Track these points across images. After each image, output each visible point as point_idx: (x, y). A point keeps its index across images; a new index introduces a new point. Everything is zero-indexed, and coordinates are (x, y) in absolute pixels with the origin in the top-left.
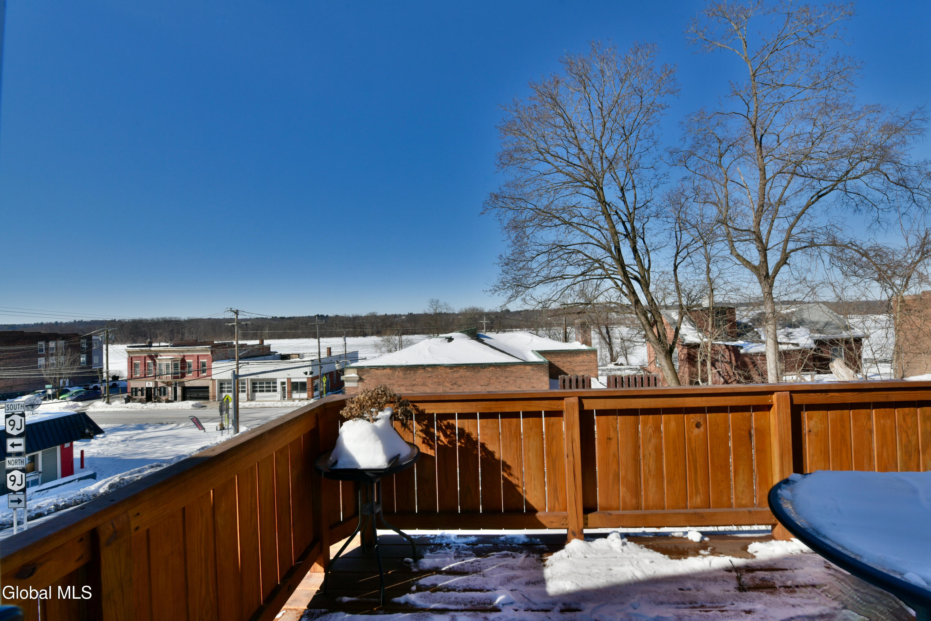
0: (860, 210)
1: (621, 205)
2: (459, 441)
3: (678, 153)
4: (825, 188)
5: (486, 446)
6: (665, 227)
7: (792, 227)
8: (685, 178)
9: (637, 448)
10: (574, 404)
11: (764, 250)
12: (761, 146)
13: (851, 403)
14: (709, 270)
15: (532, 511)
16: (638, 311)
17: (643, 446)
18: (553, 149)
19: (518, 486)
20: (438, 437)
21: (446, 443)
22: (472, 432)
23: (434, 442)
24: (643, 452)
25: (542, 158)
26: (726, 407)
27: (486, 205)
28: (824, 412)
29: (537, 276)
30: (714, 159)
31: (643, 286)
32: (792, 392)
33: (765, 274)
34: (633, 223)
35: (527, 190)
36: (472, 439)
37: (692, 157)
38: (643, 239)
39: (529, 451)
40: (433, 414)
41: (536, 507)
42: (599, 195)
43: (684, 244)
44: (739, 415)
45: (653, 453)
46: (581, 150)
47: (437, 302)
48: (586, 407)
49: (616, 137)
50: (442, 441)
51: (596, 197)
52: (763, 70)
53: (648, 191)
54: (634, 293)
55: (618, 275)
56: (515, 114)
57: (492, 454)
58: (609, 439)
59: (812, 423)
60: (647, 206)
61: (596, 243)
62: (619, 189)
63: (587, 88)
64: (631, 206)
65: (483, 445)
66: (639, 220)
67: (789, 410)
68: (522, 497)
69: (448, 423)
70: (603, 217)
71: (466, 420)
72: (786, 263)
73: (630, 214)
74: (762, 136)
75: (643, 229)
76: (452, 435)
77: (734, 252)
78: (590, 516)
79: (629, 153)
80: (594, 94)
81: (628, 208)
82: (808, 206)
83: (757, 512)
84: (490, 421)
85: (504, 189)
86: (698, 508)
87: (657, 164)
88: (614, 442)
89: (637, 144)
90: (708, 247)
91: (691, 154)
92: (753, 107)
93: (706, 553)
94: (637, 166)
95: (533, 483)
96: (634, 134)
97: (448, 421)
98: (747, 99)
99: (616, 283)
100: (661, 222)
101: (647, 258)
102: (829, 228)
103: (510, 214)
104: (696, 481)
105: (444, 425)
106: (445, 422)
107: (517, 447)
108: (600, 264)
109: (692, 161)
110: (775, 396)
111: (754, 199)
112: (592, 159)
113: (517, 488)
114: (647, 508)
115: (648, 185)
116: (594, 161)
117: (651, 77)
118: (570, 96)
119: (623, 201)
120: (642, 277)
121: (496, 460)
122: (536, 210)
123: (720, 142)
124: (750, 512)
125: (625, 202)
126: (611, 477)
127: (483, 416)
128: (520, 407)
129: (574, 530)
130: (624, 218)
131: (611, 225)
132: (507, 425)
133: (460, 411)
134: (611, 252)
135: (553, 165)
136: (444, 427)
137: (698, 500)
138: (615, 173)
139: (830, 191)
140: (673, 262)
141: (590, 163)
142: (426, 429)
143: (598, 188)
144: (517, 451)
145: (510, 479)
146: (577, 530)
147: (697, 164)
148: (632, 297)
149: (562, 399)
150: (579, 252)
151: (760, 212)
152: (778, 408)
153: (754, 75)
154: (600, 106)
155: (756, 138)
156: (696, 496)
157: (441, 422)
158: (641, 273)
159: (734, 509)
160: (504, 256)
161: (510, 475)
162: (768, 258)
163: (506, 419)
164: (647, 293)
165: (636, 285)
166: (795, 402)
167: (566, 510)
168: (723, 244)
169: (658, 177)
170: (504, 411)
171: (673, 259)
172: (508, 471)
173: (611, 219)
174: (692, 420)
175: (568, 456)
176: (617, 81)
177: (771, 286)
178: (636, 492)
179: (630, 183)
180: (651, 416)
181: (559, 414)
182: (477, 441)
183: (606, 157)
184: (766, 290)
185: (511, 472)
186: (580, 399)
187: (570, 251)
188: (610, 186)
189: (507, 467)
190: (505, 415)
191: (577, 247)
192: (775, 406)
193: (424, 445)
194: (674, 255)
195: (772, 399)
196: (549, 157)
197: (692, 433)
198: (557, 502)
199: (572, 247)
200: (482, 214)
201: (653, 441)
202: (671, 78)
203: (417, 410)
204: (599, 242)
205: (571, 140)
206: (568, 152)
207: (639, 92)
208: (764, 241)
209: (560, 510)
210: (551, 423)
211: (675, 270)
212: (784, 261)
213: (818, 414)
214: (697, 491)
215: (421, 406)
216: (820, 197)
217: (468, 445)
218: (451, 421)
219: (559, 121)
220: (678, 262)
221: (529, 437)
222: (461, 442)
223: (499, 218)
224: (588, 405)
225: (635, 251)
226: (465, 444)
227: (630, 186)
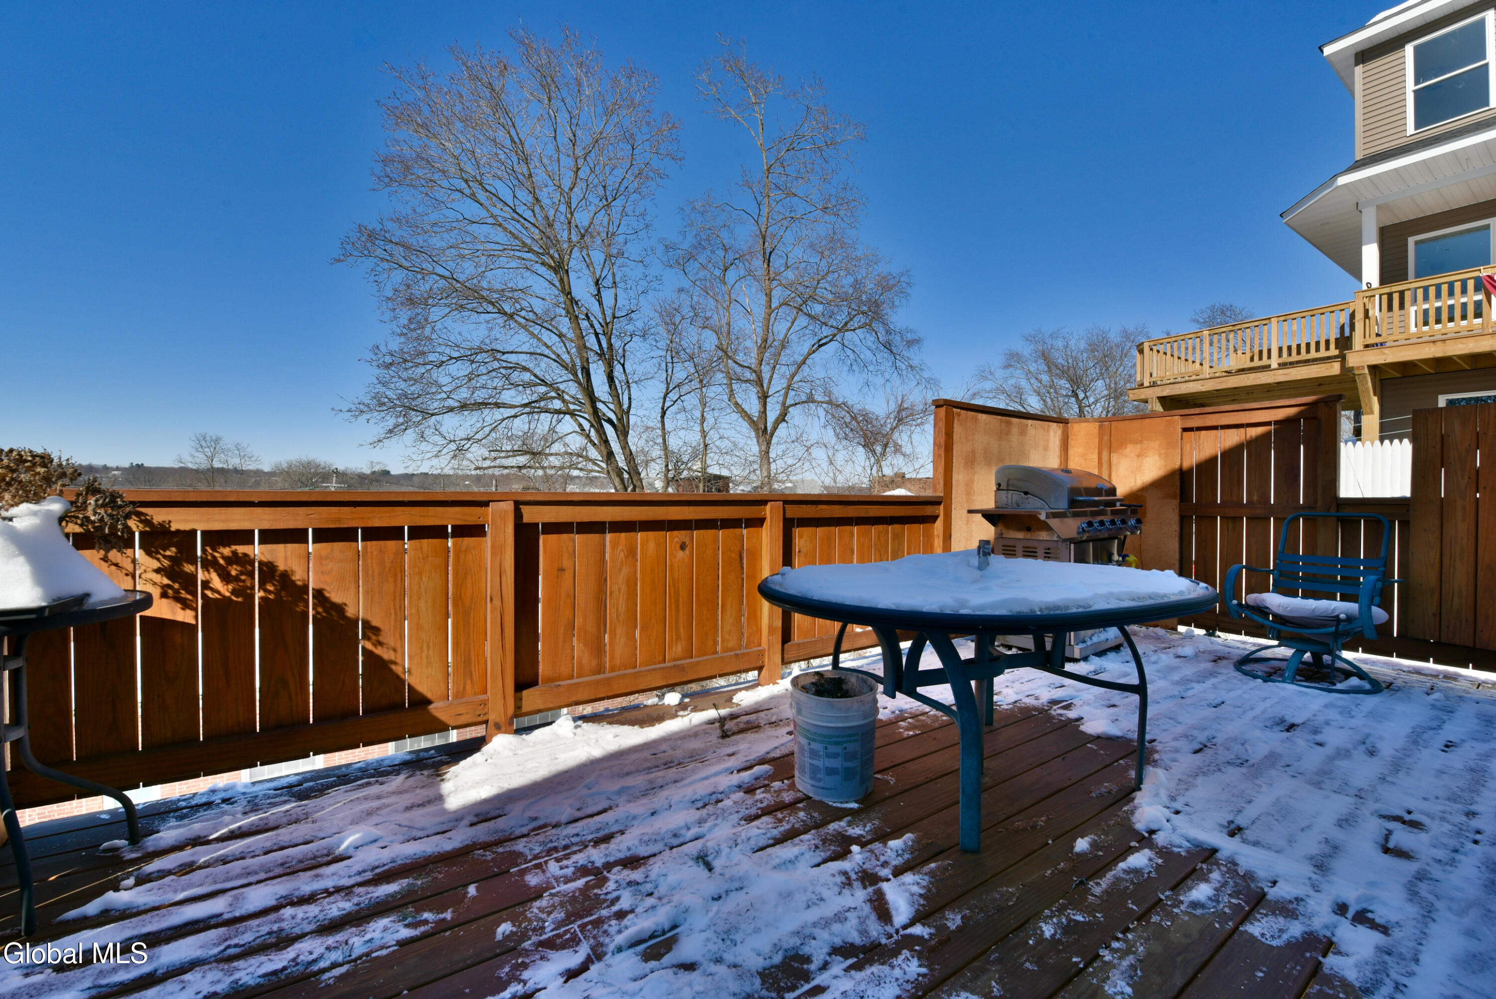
0: (853, 371)
1: (595, 308)
2: (262, 587)
3: (675, 250)
4: (826, 337)
5: (327, 595)
6: (653, 354)
7: (793, 376)
8: (681, 290)
9: (602, 581)
10: (505, 512)
11: (764, 397)
12: (768, 265)
13: (838, 518)
14: (703, 419)
15: (421, 702)
16: (610, 469)
17: (611, 578)
18: (488, 180)
19: (395, 663)
20: (206, 584)
21: (227, 594)
22: (295, 568)
23: (195, 594)
24: (611, 588)
25: (467, 191)
26: (715, 521)
27: (348, 247)
28: (813, 529)
29: (448, 397)
30: (717, 272)
31: (619, 433)
32: (786, 502)
33: (763, 427)
34: (610, 338)
35: (436, 242)
36: (293, 582)
37: (691, 261)
38: (623, 365)
39: (419, 598)
40: (193, 532)
41: (429, 695)
42: (561, 281)
43: (676, 380)
44: (730, 532)
45: (624, 588)
46: (537, 200)
47: (217, 440)
48: (526, 519)
49: (593, 199)
50: (213, 590)
51: (558, 284)
52: (778, 169)
53: (633, 296)
54: (606, 442)
55: (585, 413)
56: (420, 94)
57: (339, 609)
58: (562, 570)
59: (802, 541)
60: (631, 319)
61: (553, 357)
62: (592, 283)
63: (553, 101)
64: (609, 313)
65: (319, 594)
66: (619, 337)
67: (781, 525)
68: (403, 682)
69: (235, 553)
70: (567, 319)
71: (281, 546)
72: (784, 420)
73: (607, 324)
74: (771, 253)
75: (624, 350)
76: (243, 577)
77: (732, 399)
78: (525, 693)
79: (611, 230)
80: (563, 118)
81: (604, 313)
82: (809, 354)
83: (744, 654)
84: (338, 546)
85: (389, 225)
86: (678, 660)
87: (647, 258)
88: (568, 575)
89: (622, 222)
90: (704, 390)
91: (691, 257)
92: (765, 210)
93: (686, 713)
94: (621, 254)
95: (424, 655)
96: (618, 203)
97: (234, 547)
98: (759, 199)
99: (580, 425)
100: (648, 346)
101: (627, 392)
102: (826, 379)
103: (399, 276)
104: (677, 623)
105: (223, 557)
106: (226, 551)
107: (395, 592)
108: (559, 394)
109: (692, 266)
110: (768, 507)
111: (758, 330)
112: (553, 220)
113: (393, 667)
114: (612, 669)
115: (634, 288)
116: (557, 226)
117: (648, 124)
118: (524, 104)
119: (598, 301)
120: (619, 419)
121: (348, 619)
122: (450, 281)
123: (726, 250)
124: (737, 655)
125: (601, 303)
126: (561, 630)
127: (322, 536)
128: (404, 518)
129: (498, 720)
130: (600, 330)
131: (578, 332)
132: (375, 553)
133: (266, 526)
134: (575, 374)
135: (488, 211)
136: (221, 562)
137: (678, 649)
138: (588, 255)
139: (830, 341)
140: (661, 405)
141: (550, 225)
142: (171, 567)
143: (560, 268)
144: (394, 599)
145: (378, 651)
146: (503, 720)
147: (697, 273)
148: (603, 448)
149: (486, 504)
150: (525, 369)
151: (764, 346)
152: (771, 521)
153: (768, 170)
154: (572, 138)
155: (764, 253)
156: (676, 644)
157: (214, 550)
158: (617, 412)
159: (720, 655)
160: (383, 349)
161: (380, 644)
162: (768, 408)
163: (374, 543)
164: (625, 446)
165: (609, 429)
166: (788, 516)
167: (485, 692)
168: (720, 389)
169: (648, 279)
170: (370, 525)
171: (662, 401)
172: (374, 638)
173: (579, 324)
174: (676, 540)
175: (491, 600)
176: (600, 110)
177: (769, 443)
178: (598, 649)
179: (610, 277)
180: (623, 534)
181: (477, 531)
182: (305, 587)
183: (577, 226)
184: (764, 448)
185: (381, 639)
186: (517, 504)
187: (509, 365)
188: (580, 274)
189: (371, 630)
190: (372, 534)
191: (523, 359)
192: (768, 520)
193: (164, 600)
194: (662, 395)
195: (765, 510)
196: (481, 196)
197: (675, 557)
198: (469, 682)
199: (512, 358)
200: (339, 261)
201: (625, 570)
202: (674, 137)
203: (147, 522)
204: (558, 356)
205: (521, 177)
206: (515, 196)
207: (630, 138)
208: (765, 385)
209: (475, 694)
210: (463, 548)
211: (663, 417)
212: (782, 418)
213: (808, 531)
214: (678, 637)
215: (158, 516)
216: (820, 346)
217: (283, 594)
218: (241, 549)
219: (501, 135)
220: (667, 404)
221: (420, 574)
222: (266, 590)
223: (376, 278)
224: (530, 515)
225: (611, 378)
226: (277, 593)
227: (608, 282)
